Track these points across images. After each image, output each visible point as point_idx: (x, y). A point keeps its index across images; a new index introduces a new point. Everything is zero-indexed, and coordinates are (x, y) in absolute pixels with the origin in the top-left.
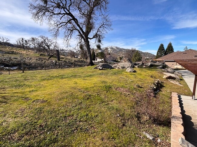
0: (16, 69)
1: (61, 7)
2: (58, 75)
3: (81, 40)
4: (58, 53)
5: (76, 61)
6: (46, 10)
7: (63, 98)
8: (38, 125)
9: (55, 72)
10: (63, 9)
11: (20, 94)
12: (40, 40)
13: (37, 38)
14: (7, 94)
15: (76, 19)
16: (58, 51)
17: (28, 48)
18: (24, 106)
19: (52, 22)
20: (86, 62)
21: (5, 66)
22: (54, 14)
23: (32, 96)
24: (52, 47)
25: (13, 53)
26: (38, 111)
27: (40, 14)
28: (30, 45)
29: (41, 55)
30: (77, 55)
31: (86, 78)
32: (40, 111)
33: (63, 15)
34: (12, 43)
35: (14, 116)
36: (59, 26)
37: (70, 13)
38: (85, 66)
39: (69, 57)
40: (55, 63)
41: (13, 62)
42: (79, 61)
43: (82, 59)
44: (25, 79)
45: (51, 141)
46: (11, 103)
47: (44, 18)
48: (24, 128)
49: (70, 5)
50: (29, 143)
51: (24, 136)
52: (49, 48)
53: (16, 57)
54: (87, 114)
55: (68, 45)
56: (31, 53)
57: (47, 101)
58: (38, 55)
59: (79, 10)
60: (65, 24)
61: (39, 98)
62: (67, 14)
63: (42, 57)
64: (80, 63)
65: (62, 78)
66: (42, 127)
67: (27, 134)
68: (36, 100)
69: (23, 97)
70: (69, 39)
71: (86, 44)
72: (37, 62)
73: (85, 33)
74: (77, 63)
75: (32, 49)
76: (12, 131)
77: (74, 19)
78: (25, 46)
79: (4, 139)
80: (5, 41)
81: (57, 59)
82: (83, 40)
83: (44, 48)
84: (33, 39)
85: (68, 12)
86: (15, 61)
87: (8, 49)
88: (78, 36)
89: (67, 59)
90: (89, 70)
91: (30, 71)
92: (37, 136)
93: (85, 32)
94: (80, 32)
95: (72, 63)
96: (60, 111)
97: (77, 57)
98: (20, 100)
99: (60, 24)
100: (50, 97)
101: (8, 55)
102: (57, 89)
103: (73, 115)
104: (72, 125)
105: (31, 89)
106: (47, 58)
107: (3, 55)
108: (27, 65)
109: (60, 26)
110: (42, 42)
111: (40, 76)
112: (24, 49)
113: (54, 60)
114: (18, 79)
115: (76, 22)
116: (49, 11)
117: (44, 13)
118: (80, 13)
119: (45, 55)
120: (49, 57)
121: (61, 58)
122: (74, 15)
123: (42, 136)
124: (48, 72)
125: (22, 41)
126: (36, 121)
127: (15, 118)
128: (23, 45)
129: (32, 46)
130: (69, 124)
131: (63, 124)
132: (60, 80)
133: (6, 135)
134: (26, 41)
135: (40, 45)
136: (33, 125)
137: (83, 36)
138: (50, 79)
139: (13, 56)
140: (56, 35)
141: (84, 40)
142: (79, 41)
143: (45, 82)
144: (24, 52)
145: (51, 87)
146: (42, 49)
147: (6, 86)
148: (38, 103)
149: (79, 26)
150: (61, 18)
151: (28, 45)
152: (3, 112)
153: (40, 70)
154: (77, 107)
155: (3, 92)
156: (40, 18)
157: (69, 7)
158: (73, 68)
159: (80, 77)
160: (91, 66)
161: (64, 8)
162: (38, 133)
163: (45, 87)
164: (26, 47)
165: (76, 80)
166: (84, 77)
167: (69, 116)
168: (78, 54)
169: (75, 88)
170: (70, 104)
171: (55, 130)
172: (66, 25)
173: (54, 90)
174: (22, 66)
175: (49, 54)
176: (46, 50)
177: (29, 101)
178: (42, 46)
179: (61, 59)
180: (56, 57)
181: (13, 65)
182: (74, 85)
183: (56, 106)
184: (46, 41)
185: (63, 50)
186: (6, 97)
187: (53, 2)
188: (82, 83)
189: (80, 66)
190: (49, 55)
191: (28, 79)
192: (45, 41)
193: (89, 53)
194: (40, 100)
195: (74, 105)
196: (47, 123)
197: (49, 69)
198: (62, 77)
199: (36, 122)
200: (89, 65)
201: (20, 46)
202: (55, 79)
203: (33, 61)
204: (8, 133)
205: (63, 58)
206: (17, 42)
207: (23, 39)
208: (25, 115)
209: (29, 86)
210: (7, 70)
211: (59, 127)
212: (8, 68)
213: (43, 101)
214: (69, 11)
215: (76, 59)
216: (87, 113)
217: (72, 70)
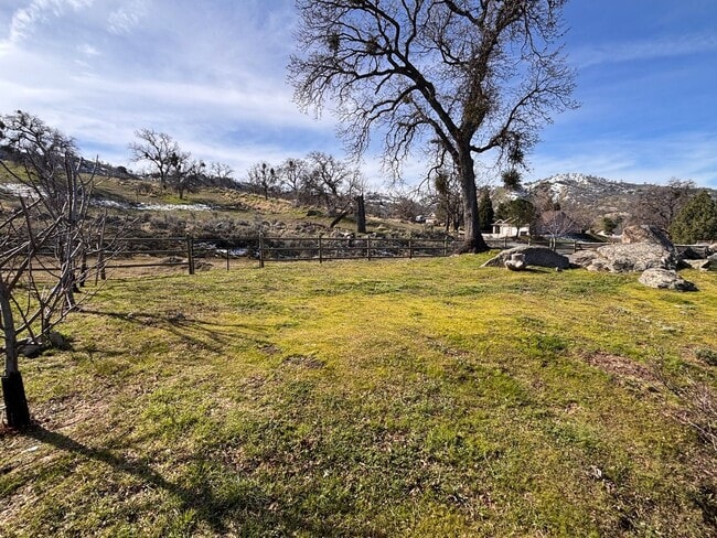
0: (244, 256)
1: (379, 51)
2: (358, 282)
3: (442, 160)
4: (360, 208)
5: (418, 236)
6: (334, 68)
7: (374, 363)
8: (296, 437)
9: (350, 270)
10: (385, 56)
11: (253, 332)
12: (311, 166)
13: (302, 159)
14: (221, 328)
15: (430, 85)
16: (360, 199)
17: (276, 193)
18: (262, 368)
19: (350, 105)
20: (453, 238)
21: (218, 247)
22: (358, 77)
23: (283, 340)
24: (342, 189)
25: (238, 208)
26: (299, 392)
27: (316, 84)
28: (283, 182)
29: (311, 213)
30: (424, 211)
31: (454, 300)
32: (304, 393)
33: (386, 76)
34: (238, 180)
35: (237, 396)
36: (369, 116)
37: (409, 66)
38: (450, 252)
39: (396, 221)
40: (350, 241)
41: (237, 235)
42: (428, 233)
43: (438, 228)
44: (266, 287)
45: (334, 502)
46: (231, 354)
47: (327, 93)
48: (260, 438)
49: (410, 41)
50: (273, 489)
51: (259, 463)
52: (334, 191)
53: (245, 221)
54: (459, 437)
55: (396, 179)
56: (285, 208)
57: (324, 363)
58: (301, 213)
59: (442, 51)
60: (390, 105)
61: (301, 350)
62: (398, 70)
63: (312, 220)
64: (431, 243)
65: (372, 292)
66: (309, 448)
67: (267, 459)
68: (295, 356)
69: (261, 343)
70: (399, 157)
71: (459, 170)
72: (298, 236)
73: (459, 130)
74: (420, 242)
75: (288, 195)
76: (230, 438)
77: (422, 84)
78: (270, 186)
79: (211, 455)
80: (222, 174)
81: (355, 228)
82: (449, 158)
83: (321, 190)
84: (291, 163)
85: (404, 65)
86: (241, 232)
87: (227, 197)
88: (432, 145)
89: (388, 226)
90: (465, 270)
91: (278, 264)
92: (293, 474)
93: (458, 126)
94: (439, 131)
95: (404, 243)
96: (365, 406)
97: (422, 221)
98: (252, 349)
99: (375, 107)
100: (333, 351)
101: (227, 213)
102: (354, 329)
103: (406, 431)
104: (405, 467)
105: (282, 320)
106: (328, 223)
107: (216, 215)
108: (272, 244)
109: (374, 114)
110: (316, 173)
111: (305, 280)
112: (266, 194)
113: (347, 230)
114: (249, 285)
115: (426, 96)
116: (342, 71)
117: (328, 78)
118: (445, 61)
119: (321, 215)
120: (333, 220)
121: (369, 224)
122: (421, 72)
123: (308, 479)
124: (330, 270)
125: (263, 172)
126: (291, 423)
127: (238, 400)
128: (264, 183)
129: (288, 187)
130: (393, 458)
131: (374, 454)
132: (366, 298)
133: (217, 446)
134: (272, 171)
135: (309, 183)
136: (283, 434)
137: (453, 141)
138: (336, 293)
139: (238, 217)
140: (359, 147)
141: (455, 155)
142: (433, 160)
143: (321, 299)
144: (265, 205)
145: (336, 319)
146: (315, 194)
147: (221, 304)
148: (299, 368)
149: (437, 106)
150: (379, 87)
151: (277, 183)
152: (212, 376)
153: (305, 262)
154: (421, 404)
155: (213, 320)
156: (314, 95)
157: (407, 44)
158: (408, 260)
159: (433, 292)
160: (477, 252)
161: (389, 53)
162: (298, 466)
163: (320, 316)
164: (272, 189)
165: (418, 303)
166: (446, 295)
167: (394, 430)
168: (428, 210)
169: (414, 332)
170: (398, 388)
171: (348, 468)
172: (392, 109)
173: (345, 329)
174: (259, 247)
175: (334, 211)
176: (327, 197)
177: (276, 356)
178: (316, 186)
179: (368, 229)
180: (352, 221)
181: (238, 244)
182: (410, 322)
183: (351, 385)
184: (329, 167)
185: (376, 196)
186: (219, 337)
187: (356, 40)
188: (440, 317)
189: (434, 252)
190: (332, 214)
191: (273, 289)
192: (324, 168)
193: (468, 206)
194: (306, 357)
195: (411, 393)
196: (322, 439)
197: (330, 259)
198: (371, 288)
199: (291, 429)
200: (466, 251)
201: (256, 186)
202: (351, 295)
203: (288, 232)
204: (223, 442)
205: (375, 224)
206: (250, 175)
207: (264, 166)
208: (265, 398)
209: (277, 310)
210: (223, 256)
211: (358, 460)
212: (225, 251)
213: (314, 364)
214: (404, 59)
215: (419, 228)
216: (459, 434)
217: (405, 265)
